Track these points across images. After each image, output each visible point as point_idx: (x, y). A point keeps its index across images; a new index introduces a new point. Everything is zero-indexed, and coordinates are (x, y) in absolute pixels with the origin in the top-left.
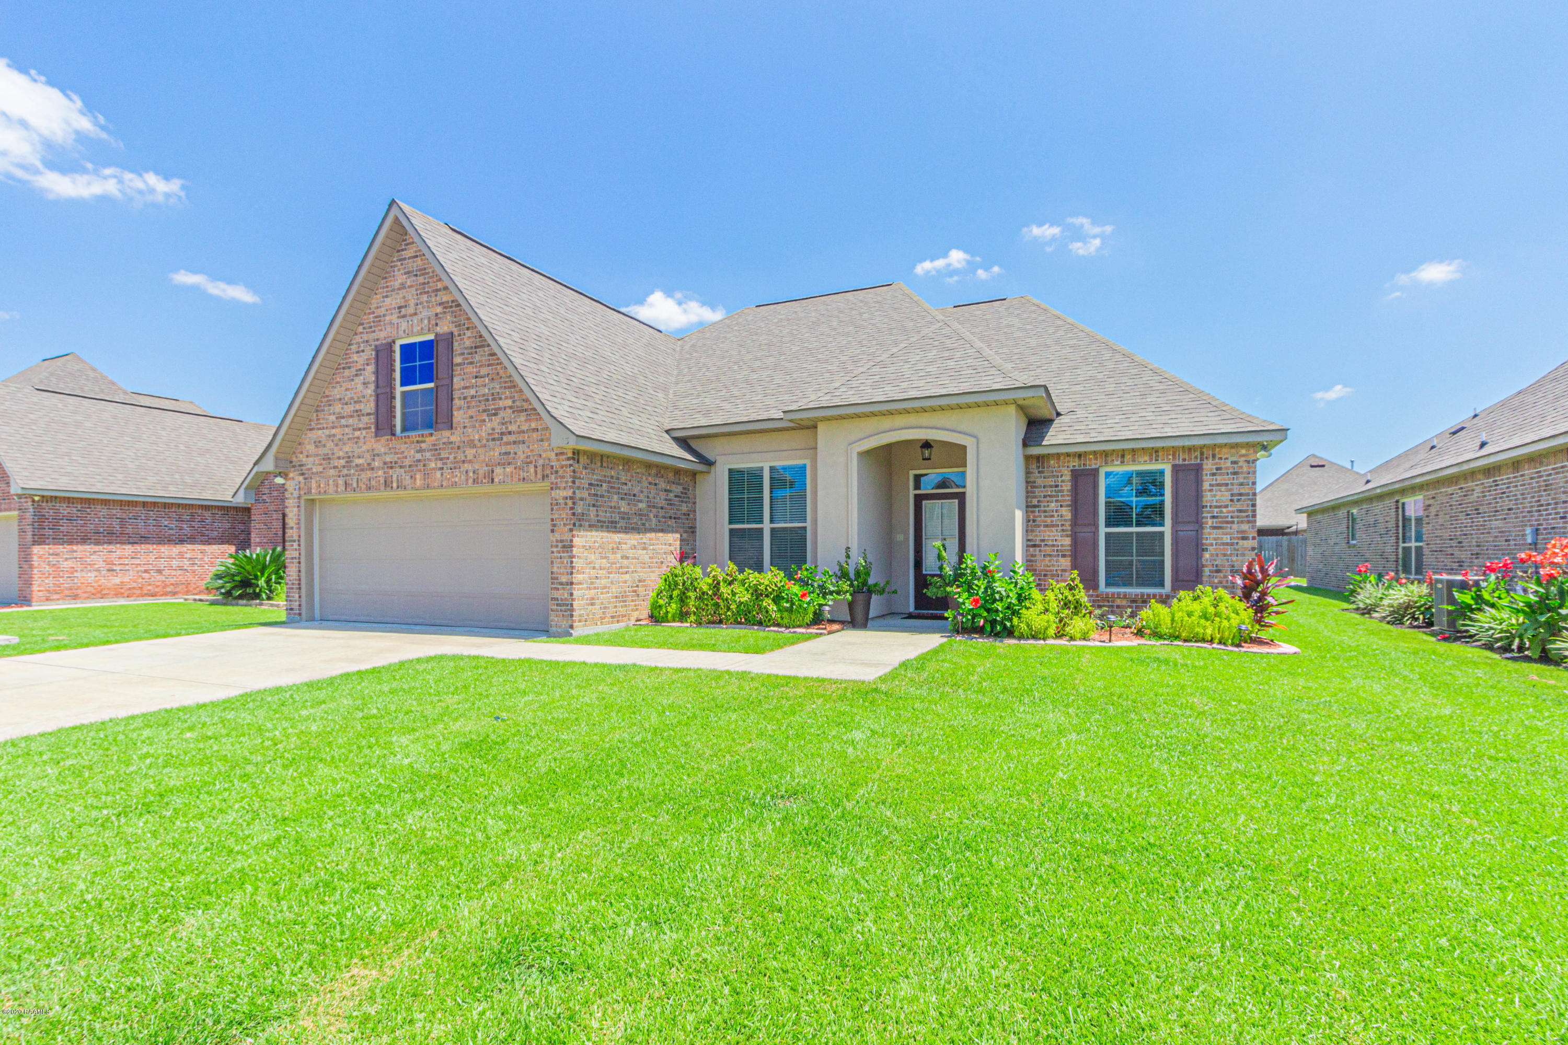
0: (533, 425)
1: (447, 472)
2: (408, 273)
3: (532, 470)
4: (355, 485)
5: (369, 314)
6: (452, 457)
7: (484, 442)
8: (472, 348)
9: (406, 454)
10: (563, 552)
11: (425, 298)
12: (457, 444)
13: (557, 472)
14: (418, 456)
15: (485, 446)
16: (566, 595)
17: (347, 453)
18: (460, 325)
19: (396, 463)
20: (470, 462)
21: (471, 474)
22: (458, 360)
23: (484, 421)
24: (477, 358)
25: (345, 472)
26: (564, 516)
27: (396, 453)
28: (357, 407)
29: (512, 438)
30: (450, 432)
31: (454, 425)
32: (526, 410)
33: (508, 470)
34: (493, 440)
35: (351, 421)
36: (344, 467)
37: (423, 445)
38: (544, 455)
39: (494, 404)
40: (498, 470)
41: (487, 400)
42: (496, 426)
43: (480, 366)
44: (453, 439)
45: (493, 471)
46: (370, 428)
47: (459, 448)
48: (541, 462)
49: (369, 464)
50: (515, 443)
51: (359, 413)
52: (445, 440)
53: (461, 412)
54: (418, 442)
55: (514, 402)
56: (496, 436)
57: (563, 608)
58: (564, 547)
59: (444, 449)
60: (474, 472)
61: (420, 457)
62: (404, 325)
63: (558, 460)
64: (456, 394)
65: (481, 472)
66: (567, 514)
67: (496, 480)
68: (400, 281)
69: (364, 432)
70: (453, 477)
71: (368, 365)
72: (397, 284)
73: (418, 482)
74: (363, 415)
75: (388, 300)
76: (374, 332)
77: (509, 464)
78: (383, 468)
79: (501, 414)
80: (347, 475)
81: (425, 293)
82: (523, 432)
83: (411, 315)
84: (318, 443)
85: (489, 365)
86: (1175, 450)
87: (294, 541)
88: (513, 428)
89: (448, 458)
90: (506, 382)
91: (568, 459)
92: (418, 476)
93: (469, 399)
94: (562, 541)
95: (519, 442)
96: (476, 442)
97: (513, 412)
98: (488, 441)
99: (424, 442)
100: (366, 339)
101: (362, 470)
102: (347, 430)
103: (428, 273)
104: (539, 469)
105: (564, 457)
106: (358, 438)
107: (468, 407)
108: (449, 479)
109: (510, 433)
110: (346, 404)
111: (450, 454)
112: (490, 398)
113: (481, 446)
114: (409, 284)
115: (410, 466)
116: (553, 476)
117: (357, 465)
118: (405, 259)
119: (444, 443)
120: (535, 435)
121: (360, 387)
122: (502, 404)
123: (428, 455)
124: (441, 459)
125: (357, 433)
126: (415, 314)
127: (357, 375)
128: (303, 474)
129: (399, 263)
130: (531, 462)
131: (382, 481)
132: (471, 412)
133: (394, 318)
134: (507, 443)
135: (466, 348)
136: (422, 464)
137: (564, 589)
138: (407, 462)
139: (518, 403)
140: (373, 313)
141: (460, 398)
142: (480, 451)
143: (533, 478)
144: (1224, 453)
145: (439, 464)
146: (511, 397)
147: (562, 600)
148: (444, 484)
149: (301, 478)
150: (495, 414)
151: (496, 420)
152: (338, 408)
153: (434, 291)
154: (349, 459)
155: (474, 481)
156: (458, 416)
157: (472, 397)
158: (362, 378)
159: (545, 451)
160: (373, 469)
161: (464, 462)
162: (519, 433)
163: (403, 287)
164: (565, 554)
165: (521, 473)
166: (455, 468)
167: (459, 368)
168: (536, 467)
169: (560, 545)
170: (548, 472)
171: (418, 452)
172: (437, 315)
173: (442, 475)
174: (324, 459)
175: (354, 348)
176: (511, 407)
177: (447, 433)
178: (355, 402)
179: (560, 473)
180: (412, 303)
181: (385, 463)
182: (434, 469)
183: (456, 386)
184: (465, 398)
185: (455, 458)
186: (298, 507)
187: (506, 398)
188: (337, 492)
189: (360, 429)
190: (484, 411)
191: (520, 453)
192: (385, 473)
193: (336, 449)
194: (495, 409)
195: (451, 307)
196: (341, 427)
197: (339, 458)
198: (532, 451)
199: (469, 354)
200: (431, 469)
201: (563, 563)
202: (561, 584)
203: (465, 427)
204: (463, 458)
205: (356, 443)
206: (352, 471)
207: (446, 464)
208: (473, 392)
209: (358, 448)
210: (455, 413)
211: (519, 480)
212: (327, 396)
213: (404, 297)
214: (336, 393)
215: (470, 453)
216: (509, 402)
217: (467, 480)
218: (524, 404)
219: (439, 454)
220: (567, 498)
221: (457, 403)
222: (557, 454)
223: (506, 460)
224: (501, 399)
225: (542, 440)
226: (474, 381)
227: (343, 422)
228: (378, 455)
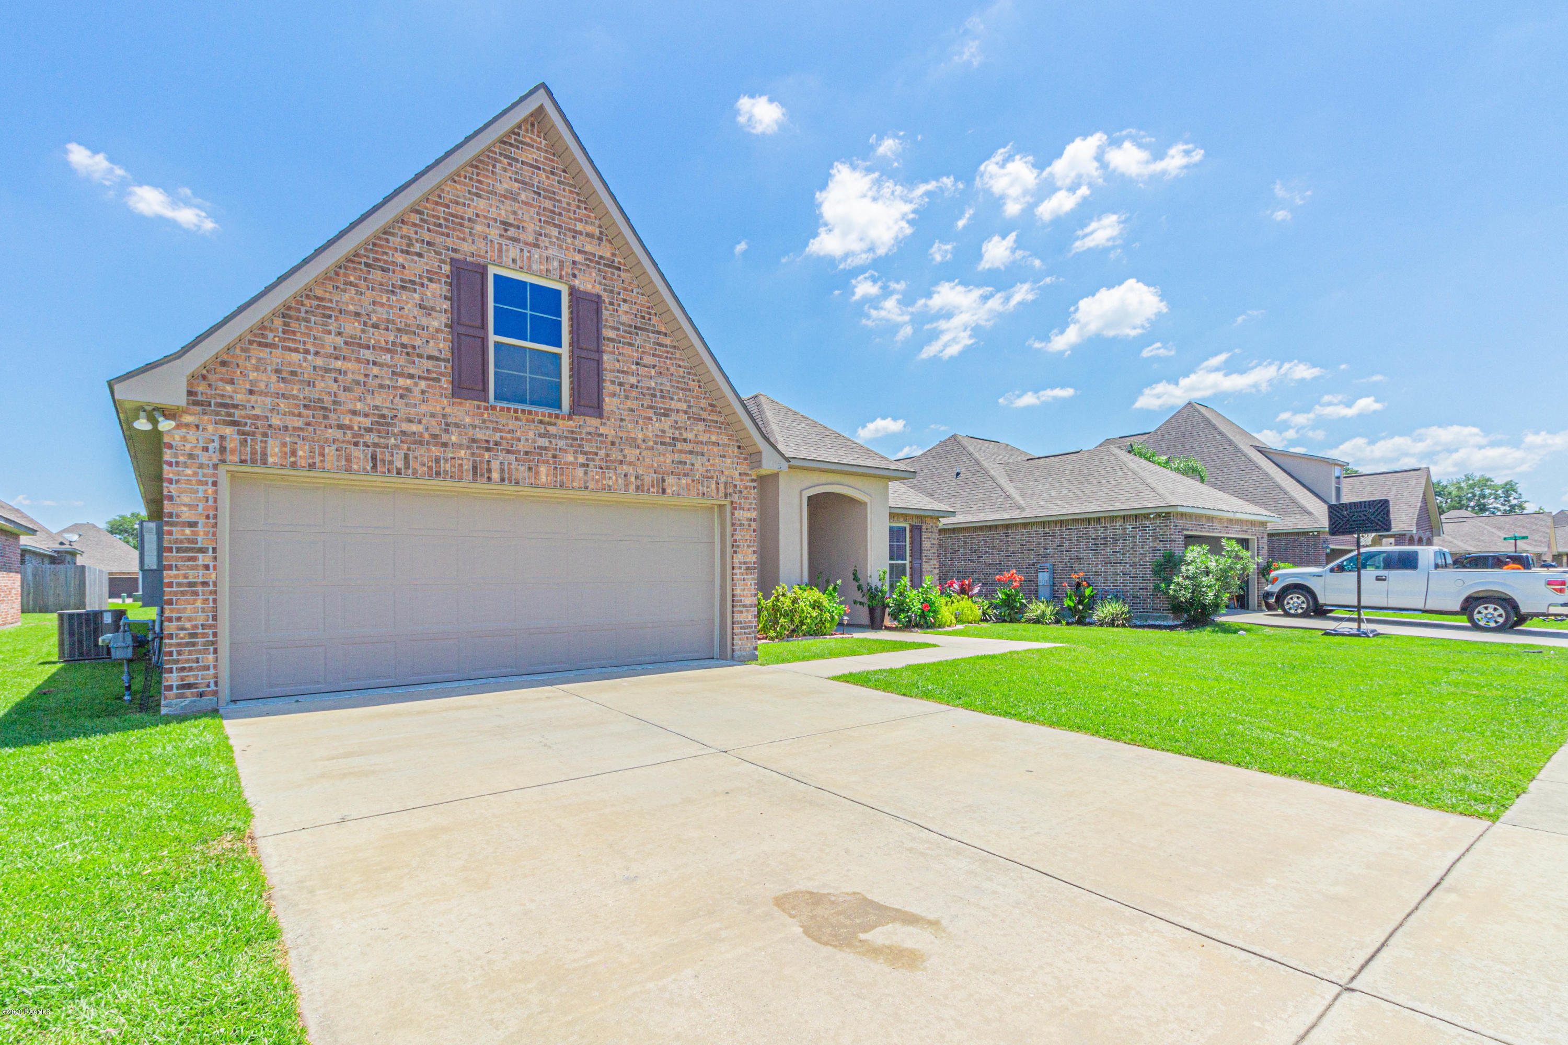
0: (713, 438)
1: (593, 472)
2: (523, 182)
3: (714, 486)
4: (400, 464)
5: (437, 203)
6: (602, 453)
7: (651, 443)
8: (630, 326)
9: (518, 434)
10: (747, 574)
11: (554, 232)
12: (610, 439)
13: (740, 492)
14: (543, 442)
15: (652, 449)
16: (750, 617)
17: (377, 408)
18: (612, 291)
19: (496, 444)
20: (630, 463)
21: (633, 479)
22: (608, 333)
23: (650, 419)
24: (638, 341)
25: (372, 438)
26: (748, 537)
27: (495, 430)
28: (405, 339)
29: (688, 447)
30: (599, 421)
31: (605, 415)
32: (704, 420)
33: (684, 481)
34: (663, 443)
35: (387, 358)
36: (369, 430)
37: (552, 429)
38: (726, 473)
39: (663, 403)
40: (670, 480)
41: (655, 396)
42: (667, 428)
43: (643, 352)
44: (602, 430)
45: (664, 481)
46: (437, 380)
47: (613, 443)
48: (723, 479)
49: (434, 436)
50: (691, 452)
51: (410, 351)
52: (592, 430)
53: (615, 400)
54: (541, 422)
55: (689, 407)
56: (668, 440)
57: (747, 631)
58: (748, 568)
59: (590, 441)
60: (637, 477)
61: (547, 444)
62: (513, 252)
63: (742, 480)
64: (608, 376)
65: (647, 480)
66: (751, 536)
67: (669, 491)
68: (505, 186)
69: (423, 384)
70: (604, 478)
71: (431, 280)
72: (501, 188)
73: (543, 478)
74: (420, 356)
75: (481, 204)
76: (448, 236)
77: (685, 475)
78: (469, 448)
79: (674, 417)
80: (376, 445)
81: (555, 225)
82: (702, 443)
83: (526, 244)
84: (286, 375)
85: (654, 355)
87: (202, 550)
88: (690, 436)
89: (597, 454)
90: (678, 382)
91: (753, 481)
92: (543, 469)
93: (627, 387)
94: (745, 563)
95: (697, 453)
96: (640, 442)
97: (689, 418)
98: (656, 443)
99: (555, 424)
100: (427, 239)
101: (421, 443)
102: (375, 370)
104: (722, 487)
105: (748, 478)
106: (408, 390)
107: (627, 397)
108: (597, 481)
109: (685, 440)
110: (375, 326)
111: (600, 448)
112: (658, 394)
113: (646, 448)
114: (523, 197)
115: (526, 453)
116: (737, 496)
117: (404, 433)
118: (517, 160)
119: (590, 433)
120: (715, 449)
121: (411, 309)
122: (674, 405)
123: (561, 443)
124: (584, 453)
125: (402, 382)
126: (536, 246)
127: (403, 288)
128: (234, 423)
129: (505, 161)
130: (712, 477)
131: (467, 466)
132: (629, 403)
133: (494, 233)
134: (681, 451)
135: (622, 324)
136: (550, 454)
137: (747, 611)
138: (521, 446)
139: (694, 410)
140: (448, 206)
141: (613, 382)
142: (644, 453)
143: (714, 493)
145: (582, 459)
146: (685, 401)
147: (745, 622)
148: (591, 485)
149: (228, 431)
150: (666, 415)
151: (666, 423)
152: (353, 328)
153: (570, 230)
154: (383, 422)
155: (637, 488)
156: (610, 403)
157: (632, 386)
158: (417, 296)
159: (728, 468)
160: (445, 445)
161: (621, 462)
162: (696, 443)
163: (511, 196)
164: (749, 576)
165: (700, 488)
166: (608, 468)
167: (611, 345)
168: (717, 483)
169: (744, 566)
170: (731, 490)
171: (540, 435)
172: (574, 263)
173: (586, 473)
174: (306, 407)
175: (395, 241)
176: (686, 412)
177: (593, 422)
178: (399, 330)
179: (745, 493)
180: (530, 227)
181: (474, 441)
182: (572, 463)
183: (607, 366)
184: (621, 384)
185: (608, 455)
186: (215, 484)
187: (680, 400)
188: (348, 470)
189: (411, 376)
190: (651, 407)
191: (698, 466)
192: (473, 454)
193: (342, 396)
194: (665, 409)
195: (599, 263)
196: (358, 360)
197: (354, 413)
198: (713, 465)
199: (626, 332)
200: (565, 463)
201: (746, 585)
202: (745, 606)
203: (622, 420)
204: (620, 458)
205: (402, 397)
206: (393, 441)
207: (593, 460)
208: (633, 380)
209: (407, 405)
210: (607, 399)
211: (698, 494)
212: (317, 298)
213: (515, 213)
214: (347, 298)
215: (631, 454)
216: (684, 406)
217: (627, 485)
218: (702, 412)
219: (581, 446)
220: (751, 520)
221: (608, 387)
222: (740, 474)
223: (681, 469)
224: (672, 399)
225: (724, 456)
226: (634, 367)
227: (367, 354)
228: (457, 425)
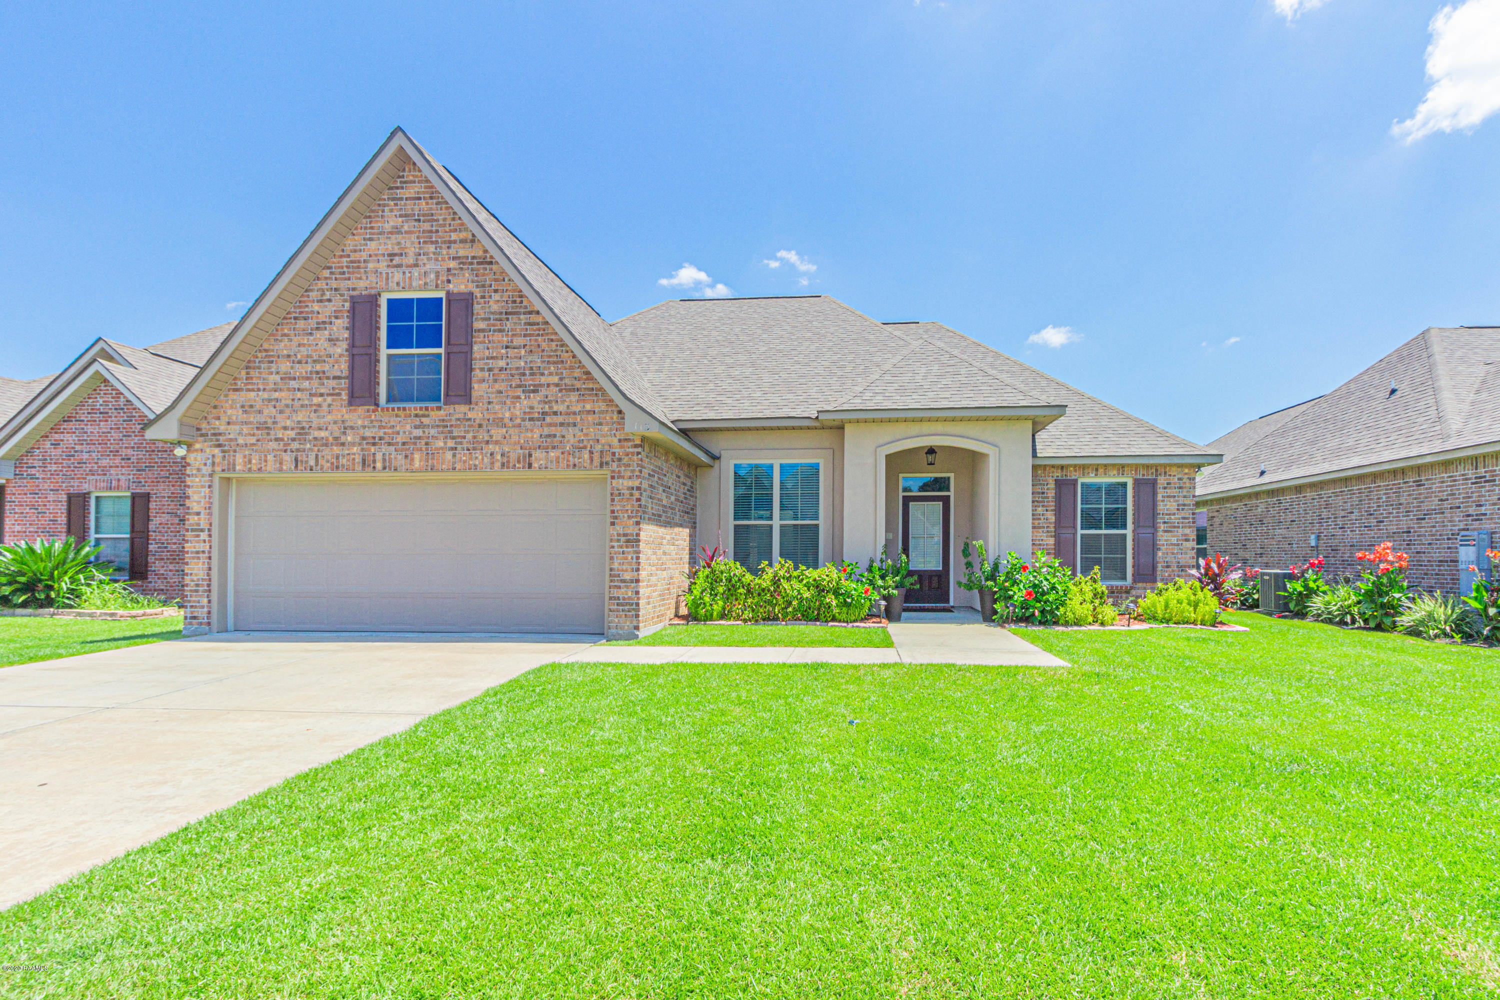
0: (588, 407)
1: (462, 455)
2: (406, 216)
3: (586, 456)
4: (312, 462)
5: (341, 257)
6: (469, 436)
7: (518, 421)
8: (501, 313)
9: (398, 428)
10: (627, 547)
11: (432, 248)
12: (478, 422)
13: (620, 460)
14: (418, 432)
15: (519, 426)
16: (630, 594)
17: (299, 422)
18: (483, 286)
19: (381, 439)
20: (497, 442)
21: (499, 457)
22: (479, 325)
23: (519, 397)
24: (509, 325)
25: (295, 445)
26: (629, 507)
27: (380, 427)
28: (318, 367)
29: (559, 419)
30: (467, 407)
31: (473, 400)
32: (578, 390)
33: (552, 454)
34: (531, 419)
35: (306, 384)
36: (293, 440)
37: (426, 421)
38: (603, 441)
39: (532, 380)
40: (537, 454)
41: (524, 374)
42: (536, 405)
43: (513, 335)
44: (470, 415)
45: (530, 455)
46: (339, 394)
47: (480, 426)
48: (598, 447)
49: (336, 439)
50: (562, 424)
51: (321, 376)
52: (461, 416)
53: (485, 385)
54: (416, 416)
55: (561, 379)
56: (536, 415)
57: (626, 608)
58: (628, 541)
59: (457, 426)
60: (503, 455)
61: (421, 434)
62: (397, 276)
63: (622, 447)
64: (477, 365)
65: (513, 456)
66: (633, 506)
67: (535, 465)
68: (392, 224)
69: (329, 399)
70: (471, 459)
71: (336, 318)
72: (388, 227)
73: (417, 464)
74: (328, 378)
75: (372, 245)
76: (349, 279)
77: (554, 448)
78: (360, 444)
79: (543, 391)
80: (298, 450)
81: (432, 242)
82: (574, 413)
83: (408, 266)
84: (247, 408)
85: (525, 336)
86: (1136, 467)
87: (202, 530)
88: (561, 408)
89: (464, 437)
90: (550, 356)
91: (636, 446)
92: (417, 456)
93: (496, 371)
94: (625, 535)
95: (569, 425)
96: (507, 421)
97: (561, 391)
98: (523, 420)
99: (428, 416)
100: (334, 286)
101: (326, 445)
102: (299, 395)
103: (437, 220)
104: (596, 457)
105: (630, 444)
106: (319, 405)
107: (495, 381)
108: (465, 462)
109: (555, 413)
110: (300, 362)
111: (468, 432)
112: (527, 372)
113: (514, 426)
114: (406, 228)
115: (404, 444)
116: (615, 464)
117: (315, 439)
118: (401, 199)
119: (459, 419)
120: (590, 418)
121: (323, 344)
122: (543, 380)
123: (433, 432)
124: (453, 438)
125: (316, 400)
126: (416, 265)
127: (317, 329)
128: (219, 446)
129: (392, 203)
130: (585, 447)
131: (358, 459)
132: (497, 386)
133: (382, 266)
134: (550, 425)
135: (492, 313)
136: (423, 442)
137: (627, 587)
138: (399, 439)
139: (567, 381)
140: (349, 256)
141: (482, 370)
142: (511, 431)
143: (587, 464)
144: (1174, 471)
145: (451, 443)
146: (557, 374)
147: (624, 599)
148: (458, 467)
149: (217, 451)
150: (534, 391)
151: (535, 400)
152: (285, 366)
153: (445, 242)
154: (302, 431)
155: (503, 465)
156: (478, 389)
157: (501, 369)
158: (326, 332)
159: (603, 436)
160: (343, 444)
161: (487, 442)
162: (568, 414)
163: (397, 231)
164: (629, 550)
165: (571, 459)
166: (474, 449)
167: (482, 335)
168: (591, 452)
169: (623, 539)
170: (608, 458)
171: (416, 427)
172: (449, 270)
173: (454, 455)
174: (258, 428)
175: (314, 295)
176: (557, 385)
177: (463, 408)
178: (315, 361)
179: (625, 460)
180: (411, 251)
181: (363, 438)
182: (442, 448)
183: (476, 355)
184: (490, 370)
185: (475, 437)
186: (210, 487)
187: (551, 374)
188: (281, 470)
189: (322, 395)
190: (519, 386)
191: (570, 437)
192: (362, 450)
193: (279, 418)
194: (534, 386)
195: (472, 264)
196: (289, 390)
197: (285, 428)
198: (586, 435)
199: (496, 320)
200: (437, 449)
201: (626, 559)
202: (624, 581)
203: (489, 403)
204: (486, 438)
205: (315, 411)
206: (308, 446)
207: (461, 443)
208: (502, 363)
209: (318, 417)
210: (476, 386)
211: (568, 466)
212: (266, 351)
213: (399, 243)
214: (283, 347)
215: (497, 433)
216: (556, 379)
217: (492, 463)
218: (576, 382)
219: (451, 432)
220: (633, 488)
221: (477, 374)
222: (620, 441)
223: (549, 443)
224: (543, 374)
225: (601, 424)
226: (504, 351)
227: (293, 384)
228: (352, 428)
